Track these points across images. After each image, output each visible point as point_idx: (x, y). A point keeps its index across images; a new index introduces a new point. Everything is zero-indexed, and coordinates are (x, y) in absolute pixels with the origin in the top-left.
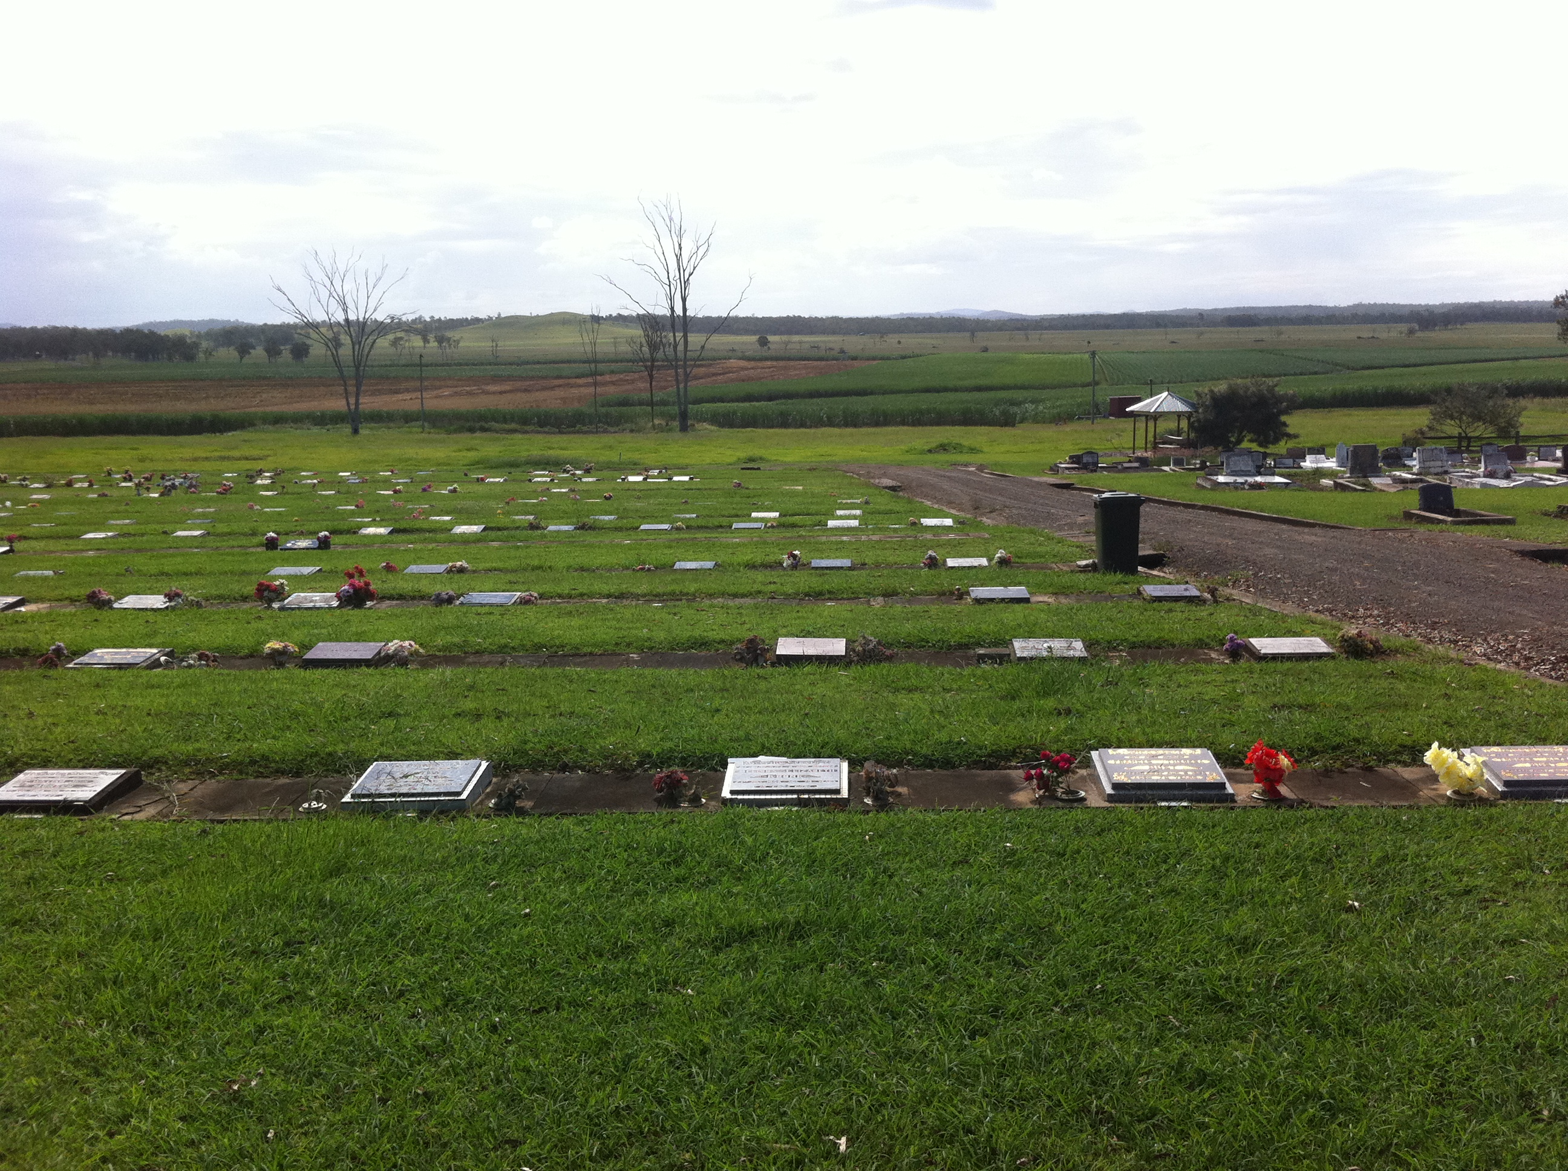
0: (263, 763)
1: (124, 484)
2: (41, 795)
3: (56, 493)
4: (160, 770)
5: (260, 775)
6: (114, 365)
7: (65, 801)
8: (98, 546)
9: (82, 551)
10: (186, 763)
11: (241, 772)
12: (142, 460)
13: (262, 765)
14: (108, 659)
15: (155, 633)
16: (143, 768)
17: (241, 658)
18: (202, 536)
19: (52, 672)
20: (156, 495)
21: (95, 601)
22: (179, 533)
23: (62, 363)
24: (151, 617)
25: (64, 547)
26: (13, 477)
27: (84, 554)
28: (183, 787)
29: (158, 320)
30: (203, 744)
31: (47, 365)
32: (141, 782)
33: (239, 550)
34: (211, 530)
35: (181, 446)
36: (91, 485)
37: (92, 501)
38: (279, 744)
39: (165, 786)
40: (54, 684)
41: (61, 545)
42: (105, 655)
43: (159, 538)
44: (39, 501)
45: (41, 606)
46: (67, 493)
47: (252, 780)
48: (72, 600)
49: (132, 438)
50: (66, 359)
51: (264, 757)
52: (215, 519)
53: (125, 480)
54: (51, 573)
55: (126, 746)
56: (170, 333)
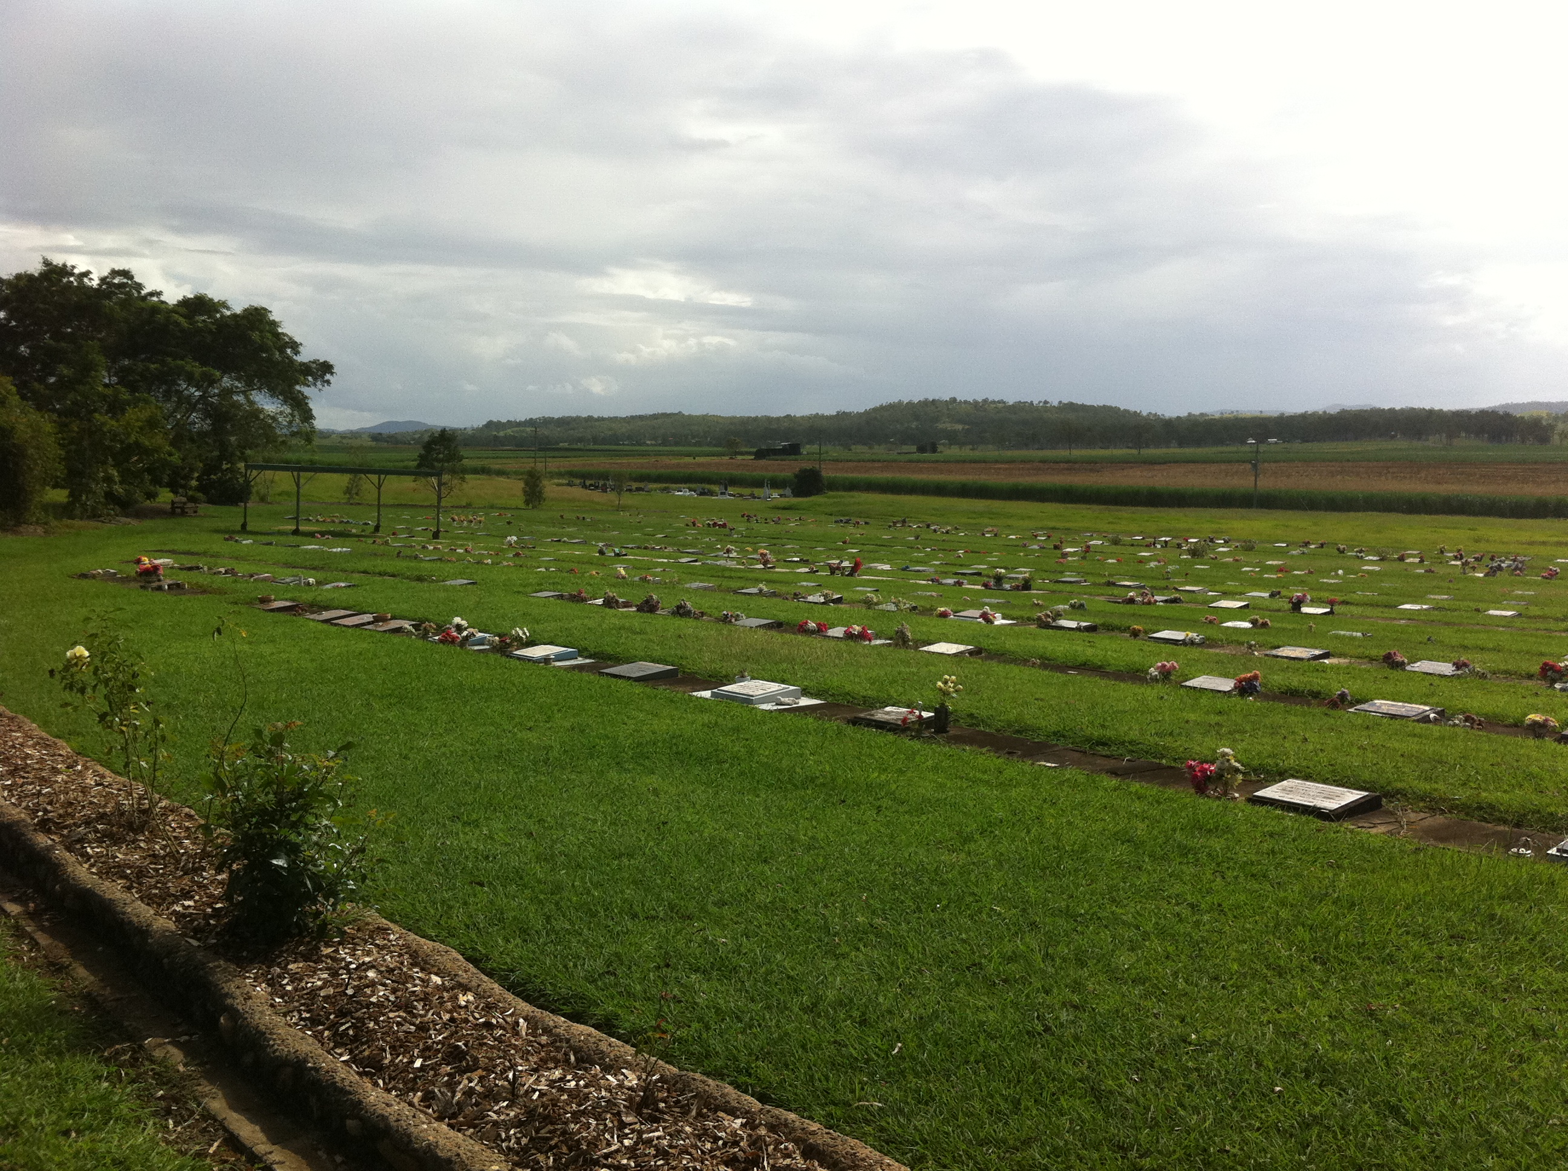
0: (1488, 810)
1: (1453, 563)
2: (1297, 799)
3: (1386, 565)
4: (1399, 800)
5: (1485, 820)
6: (1466, 445)
7: (1314, 807)
8: (1410, 616)
9: (1395, 619)
10: (1422, 799)
11: (1467, 814)
12: (1477, 541)
13: (1487, 812)
14: (1384, 709)
15: (1433, 694)
16: (1385, 796)
17: (1506, 726)
18: (1512, 617)
19: (1332, 712)
20: (1481, 575)
21: (1390, 662)
22: (1491, 612)
23: (1416, 444)
24: (1436, 681)
25: (1380, 614)
26: (1351, 549)
27: (1395, 622)
28: (1413, 816)
29: (1515, 402)
30: (1441, 786)
31: (1401, 445)
32: (1380, 806)
33: (1543, 632)
34: (1524, 612)
35: (1520, 529)
36: (1422, 561)
37: (1419, 576)
38: (1506, 797)
39: (1400, 813)
40: (1332, 721)
41: (1377, 612)
42: (1383, 705)
43: (1469, 614)
44: (1368, 572)
45: (1342, 661)
46: (1397, 566)
47: (1475, 822)
48: (1371, 659)
49: (1472, 519)
50: (1419, 439)
51: (1491, 806)
52: (1531, 602)
53: (1456, 558)
54: (1359, 634)
55: (1375, 775)
56: (1526, 414)
